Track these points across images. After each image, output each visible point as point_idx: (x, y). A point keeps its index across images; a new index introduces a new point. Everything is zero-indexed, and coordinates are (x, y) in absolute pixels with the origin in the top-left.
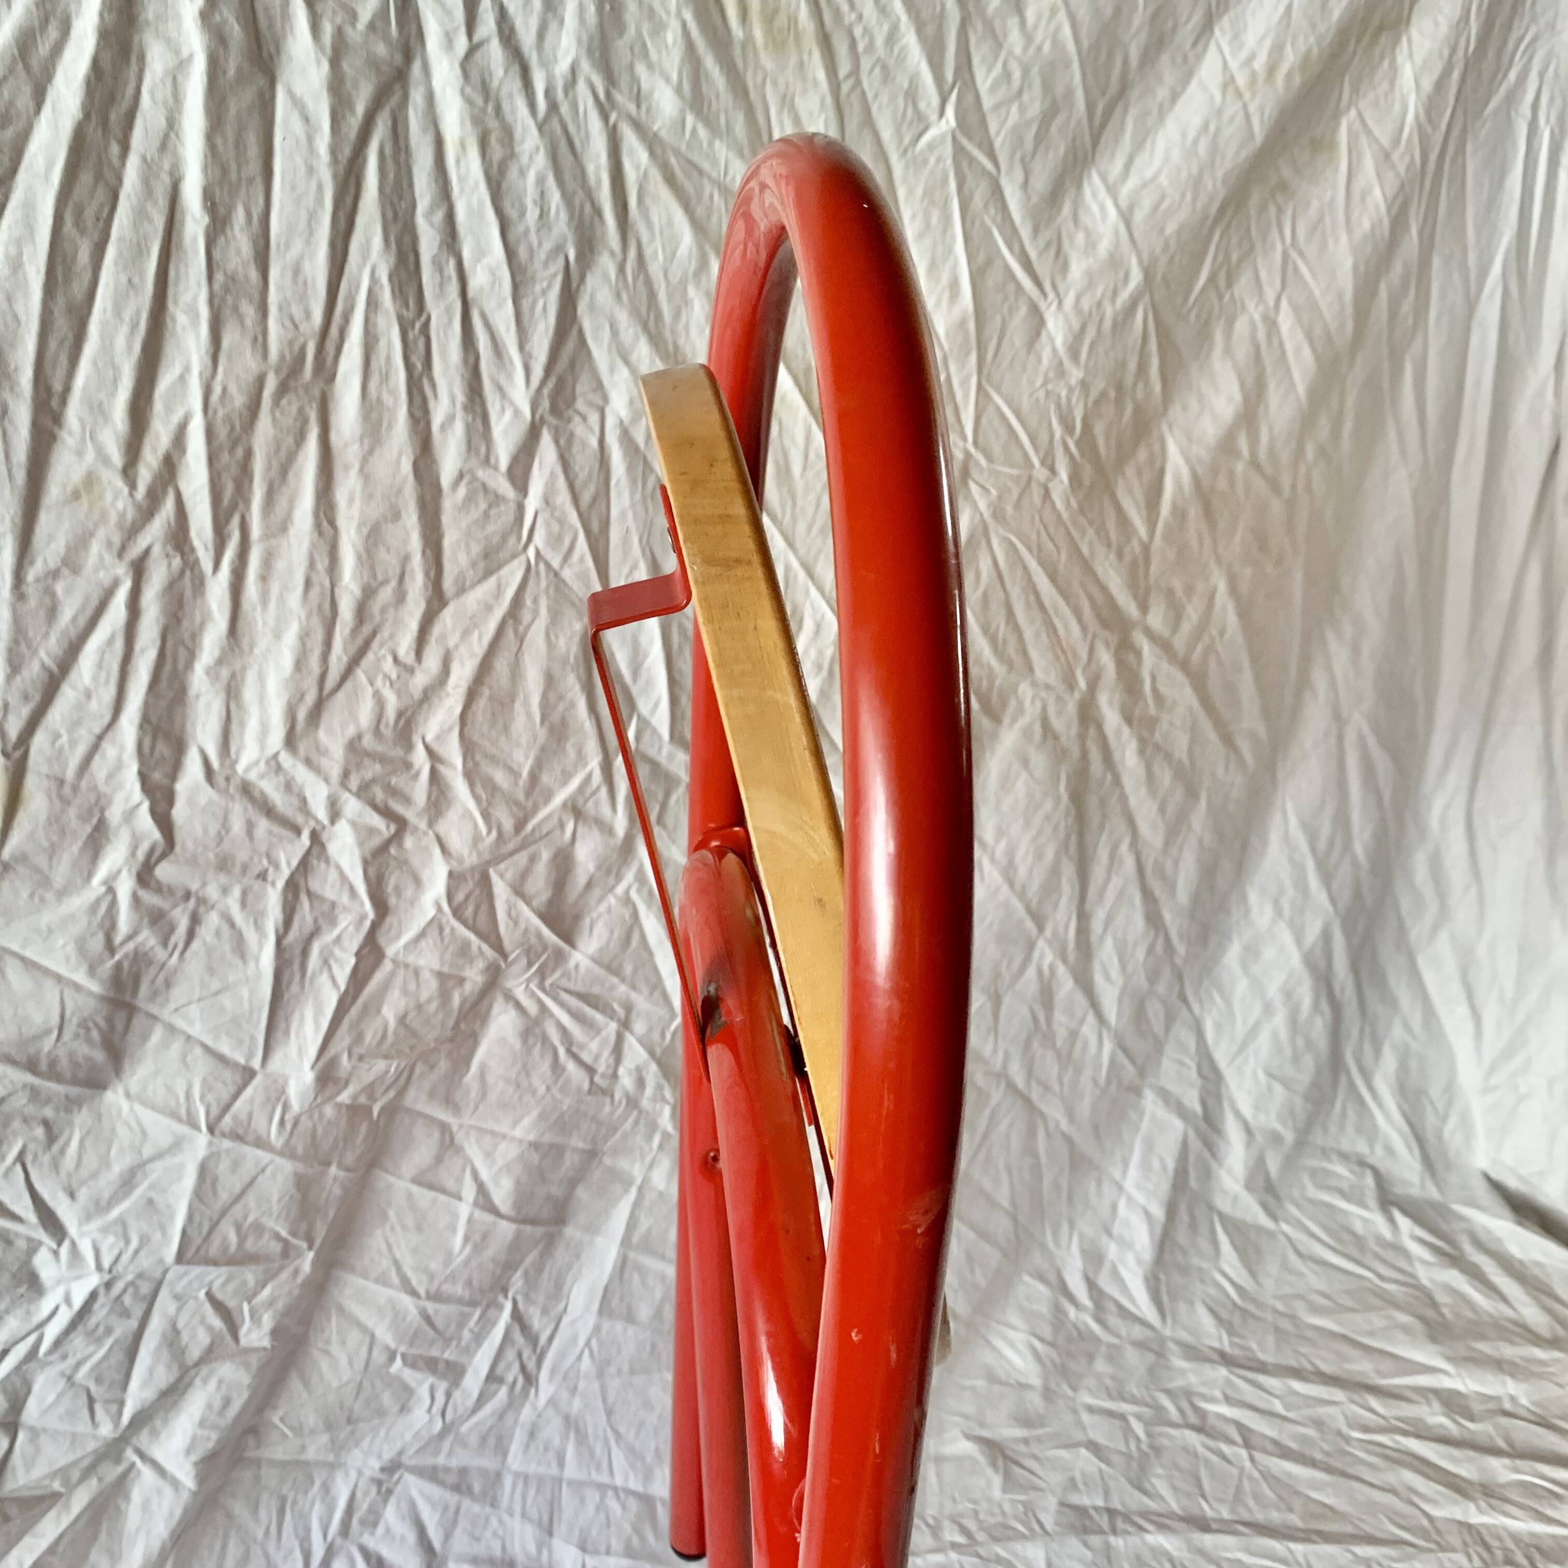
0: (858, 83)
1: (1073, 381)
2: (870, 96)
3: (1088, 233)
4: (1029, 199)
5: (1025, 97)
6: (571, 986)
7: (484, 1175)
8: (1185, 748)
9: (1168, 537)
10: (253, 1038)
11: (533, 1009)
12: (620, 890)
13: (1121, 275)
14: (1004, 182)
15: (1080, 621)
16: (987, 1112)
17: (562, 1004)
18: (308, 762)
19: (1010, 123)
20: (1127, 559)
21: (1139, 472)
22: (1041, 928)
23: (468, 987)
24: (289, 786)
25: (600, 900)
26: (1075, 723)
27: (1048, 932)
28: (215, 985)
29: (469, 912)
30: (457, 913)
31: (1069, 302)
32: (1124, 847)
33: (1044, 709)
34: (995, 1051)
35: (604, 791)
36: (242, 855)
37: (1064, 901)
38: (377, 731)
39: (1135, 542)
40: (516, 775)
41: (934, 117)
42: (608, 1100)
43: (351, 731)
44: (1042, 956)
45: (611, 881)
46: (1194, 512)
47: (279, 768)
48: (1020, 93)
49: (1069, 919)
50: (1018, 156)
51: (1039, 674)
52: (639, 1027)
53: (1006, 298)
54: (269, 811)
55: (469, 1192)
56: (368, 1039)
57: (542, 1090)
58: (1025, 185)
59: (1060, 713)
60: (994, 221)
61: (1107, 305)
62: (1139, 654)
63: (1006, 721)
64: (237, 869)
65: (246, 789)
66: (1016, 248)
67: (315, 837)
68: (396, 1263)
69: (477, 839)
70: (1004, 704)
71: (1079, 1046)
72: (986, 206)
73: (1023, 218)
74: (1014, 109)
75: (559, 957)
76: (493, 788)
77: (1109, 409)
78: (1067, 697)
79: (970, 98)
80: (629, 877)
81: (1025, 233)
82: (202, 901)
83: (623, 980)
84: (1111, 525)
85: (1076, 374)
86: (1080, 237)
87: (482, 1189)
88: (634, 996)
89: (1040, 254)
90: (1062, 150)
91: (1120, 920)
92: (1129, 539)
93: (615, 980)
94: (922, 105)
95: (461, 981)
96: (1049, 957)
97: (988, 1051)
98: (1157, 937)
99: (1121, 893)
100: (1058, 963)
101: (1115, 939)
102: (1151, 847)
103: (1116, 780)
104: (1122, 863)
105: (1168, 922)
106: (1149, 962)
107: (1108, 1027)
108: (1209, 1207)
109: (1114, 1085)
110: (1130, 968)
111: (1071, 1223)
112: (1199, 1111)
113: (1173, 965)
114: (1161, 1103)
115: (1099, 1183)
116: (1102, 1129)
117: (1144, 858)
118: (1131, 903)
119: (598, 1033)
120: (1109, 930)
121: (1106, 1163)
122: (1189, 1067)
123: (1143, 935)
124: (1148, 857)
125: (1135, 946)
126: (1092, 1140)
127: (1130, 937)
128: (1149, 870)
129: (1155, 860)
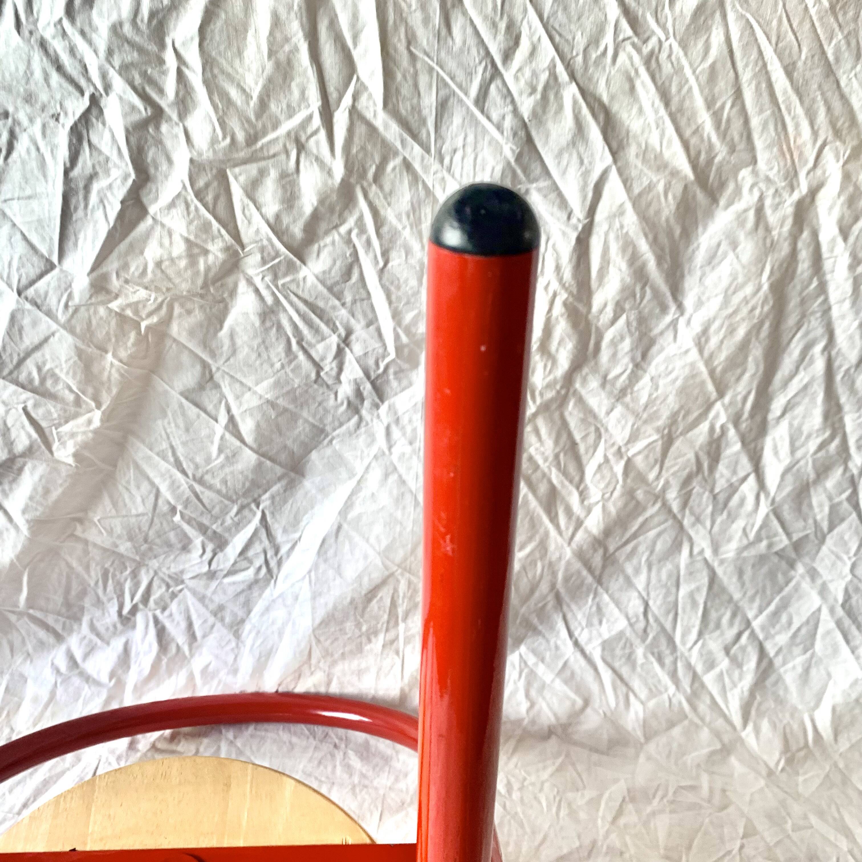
6: (300, 293)
7: (235, 411)
10: (51, 239)
11: (269, 300)
12: (343, 229)
15: (812, 124)
17: (291, 303)
18: (83, 33)
22: (721, 394)
23: (211, 258)
24: (72, 51)
25: (327, 233)
27: (727, 399)
28: (28, 192)
29: (210, 198)
30: (198, 194)
32: (818, 348)
33: (761, 199)
34: (658, 477)
35: (322, 134)
36: (44, 97)
37: (747, 376)
38: (134, 22)
40: (248, 97)
42: (332, 396)
43: (114, 18)
44: (717, 416)
45: (335, 220)
47: (64, 34)
49: (749, 393)
51: (762, 165)
52: (358, 348)
54: (60, 68)
55: (223, 418)
56: (132, 269)
57: (278, 365)
59: (776, 207)
63: (722, 202)
64: (38, 106)
65: (43, 45)
67: (94, 100)
68: (172, 447)
69: (214, 141)
70: (722, 185)
75: (291, 268)
76: (229, 102)
80: (351, 222)
82: (16, 122)
83: (343, 304)
87: (232, 419)
88: (352, 321)
91: (799, 412)
93: (337, 303)
95: (206, 252)
96: (723, 419)
97: (651, 476)
98: (832, 438)
99: (805, 387)
100: (731, 427)
101: (791, 425)
102: (845, 359)
103: (823, 288)
104: (812, 361)
105: (849, 428)
106: (819, 455)
107: (767, 495)
108: (829, 675)
109: (764, 543)
110: (799, 454)
111: (700, 634)
112: (840, 599)
113: (846, 469)
114: (808, 579)
115: (734, 615)
116: (747, 576)
117: (836, 364)
118: (813, 400)
119: (323, 339)
120: (788, 416)
121: (744, 604)
122: (844, 563)
123: (818, 431)
124: (840, 367)
125: (809, 436)
126: (735, 579)
127: (806, 429)
128: (838, 378)
129: (847, 371)
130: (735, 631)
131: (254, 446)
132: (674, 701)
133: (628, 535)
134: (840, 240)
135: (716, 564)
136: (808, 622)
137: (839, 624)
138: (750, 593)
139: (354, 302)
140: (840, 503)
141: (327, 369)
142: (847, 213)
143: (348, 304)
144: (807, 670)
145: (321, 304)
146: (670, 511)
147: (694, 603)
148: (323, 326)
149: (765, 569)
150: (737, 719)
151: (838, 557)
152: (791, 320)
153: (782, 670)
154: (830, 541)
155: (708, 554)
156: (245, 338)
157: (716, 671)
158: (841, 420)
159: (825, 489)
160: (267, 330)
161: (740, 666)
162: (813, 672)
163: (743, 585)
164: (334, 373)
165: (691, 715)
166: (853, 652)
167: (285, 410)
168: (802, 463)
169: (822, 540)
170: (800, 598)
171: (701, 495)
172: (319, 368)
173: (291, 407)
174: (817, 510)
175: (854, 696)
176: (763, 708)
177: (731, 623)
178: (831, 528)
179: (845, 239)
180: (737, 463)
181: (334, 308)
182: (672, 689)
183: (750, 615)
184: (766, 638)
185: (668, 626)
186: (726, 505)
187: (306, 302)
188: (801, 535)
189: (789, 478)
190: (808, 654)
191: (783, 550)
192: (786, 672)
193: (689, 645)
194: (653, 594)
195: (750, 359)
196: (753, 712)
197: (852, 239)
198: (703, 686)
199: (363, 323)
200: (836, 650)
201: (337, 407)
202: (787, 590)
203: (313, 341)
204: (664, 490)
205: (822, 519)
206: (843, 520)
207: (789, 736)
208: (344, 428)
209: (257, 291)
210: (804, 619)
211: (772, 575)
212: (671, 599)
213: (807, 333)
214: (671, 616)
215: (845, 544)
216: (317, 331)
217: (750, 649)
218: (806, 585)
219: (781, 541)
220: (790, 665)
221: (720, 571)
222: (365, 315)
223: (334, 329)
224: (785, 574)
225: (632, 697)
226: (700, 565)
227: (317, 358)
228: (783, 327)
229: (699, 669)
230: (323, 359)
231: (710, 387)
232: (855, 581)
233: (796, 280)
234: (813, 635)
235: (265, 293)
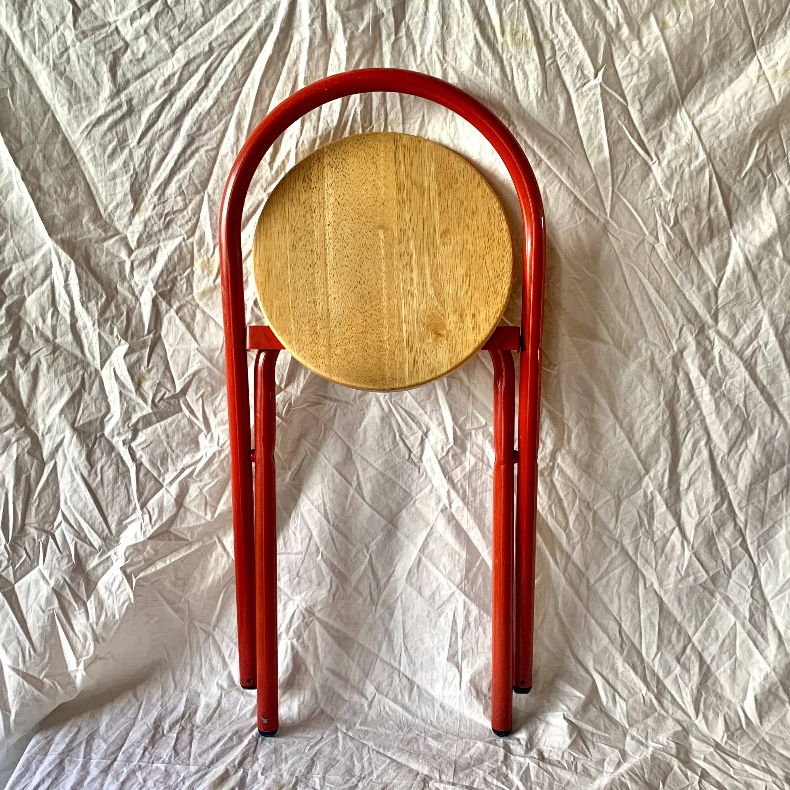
0: (555, 61)
1: (668, 200)
2: (561, 67)
3: (677, 134)
4: (643, 116)
5: (641, 74)
8: (742, 400)
9: (730, 287)
11: (387, 409)
13: (694, 154)
14: (630, 108)
15: (674, 316)
16: (609, 559)
17: (398, 412)
19: (632, 83)
20: (704, 291)
21: (713, 251)
22: (647, 471)
26: (670, 367)
27: (651, 474)
31: (664, 163)
32: (703, 443)
33: (652, 355)
37: (662, 460)
39: (709, 284)
41: (592, 77)
44: (647, 486)
46: (746, 277)
48: (638, 71)
49: (665, 471)
50: (637, 97)
51: (650, 337)
52: (432, 439)
53: (629, 156)
55: (355, 484)
58: (641, 110)
59: (661, 360)
60: (623, 123)
61: (685, 166)
62: (712, 343)
63: (631, 357)
66: (636, 136)
70: (630, 348)
71: (669, 545)
72: (619, 116)
73: (640, 125)
74: (635, 78)
77: (692, 217)
78: (666, 352)
79: (612, 71)
81: (641, 131)
84: (694, 274)
85: (669, 196)
86: (672, 136)
87: (359, 484)
89: (649, 141)
90: (662, 97)
91: (699, 484)
92: (705, 282)
94: (586, 72)
96: (651, 487)
97: (611, 526)
98: (722, 502)
99: (699, 468)
100: (657, 493)
101: (695, 494)
102: (720, 449)
103: (698, 406)
104: (700, 452)
105: (732, 496)
106: (716, 514)
107: (688, 542)
108: (749, 673)
109: (691, 578)
110: (704, 513)
111: (658, 648)
112: (747, 616)
113: (736, 524)
114: (724, 604)
115: (679, 633)
116: (684, 603)
117: (715, 454)
118: (706, 477)
119: (414, 434)
120: (692, 488)
121: (685, 624)
122: (746, 591)
123: (713, 497)
124: (718, 455)
125: (707, 502)
126: (676, 605)
127: (705, 496)
128: (718, 462)
129: (723, 458)
130: (681, 645)
131: (370, 503)
132: (647, 698)
133: (602, 570)
134: (702, 378)
135: (662, 594)
136: (729, 635)
137: (749, 634)
138: (688, 615)
139: (432, 411)
140: (736, 548)
141: (414, 452)
142: (703, 363)
143: (429, 412)
144: (734, 672)
145: (414, 412)
146: (627, 554)
147: (652, 624)
148: (414, 426)
149: (695, 597)
150: (691, 711)
151: (741, 586)
152: (683, 425)
153: (717, 673)
154: (734, 576)
155: (656, 586)
156: (372, 433)
157: (673, 675)
158: (726, 489)
159: (725, 539)
160: (383, 428)
161: (688, 671)
162: (738, 671)
163: (682, 609)
164: (418, 455)
165: (659, 708)
166: (761, 654)
167: (390, 479)
168: (706, 519)
169: (730, 576)
170: (721, 618)
171: (645, 543)
172: (410, 452)
173: (393, 477)
174: (722, 554)
175: (767, 686)
176: (708, 702)
177: (678, 640)
178: (734, 567)
179: (705, 377)
180: (665, 519)
181: (420, 415)
182: (644, 690)
183: (690, 632)
184: (703, 650)
185: (636, 642)
186: (663, 551)
187: (406, 411)
188: (715, 571)
189: (700, 529)
190: (733, 659)
191: (705, 582)
192: (720, 674)
193: (652, 656)
194: (623, 618)
195: (662, 449)
196: (702, 706)
197: (708, 377)
198: (665, 688)
199: (436, 423)
200: (750, 655)
201: (419, 478)
202: (712, 613)
203: (408, 435)
204: (621, 536)
205: (727, 559)
206: (740, 560)
207: (728, 720)
208: (423, 492)
209: (381, 404)
210: (726, 633)
211: (700, 601)
212: (636, 621)
213: (694, 434)
214: (637, 635)
215: (745, 577)
216: (411, 428)
217: (693, 657)
218: (723, 608)
219: (703, 576)
220: (722, 669)
221: (665, 599)
222: (437, 419)
223: (420, 428)
224: (709, 601)
225: (617, 697)
226: (652, 595)
227: (409, 446)
228: (679, 430)
229: (661, 675)
230: (413, 446)
231: (640, 466)
232: (755, 602)
233: (681, 401)
234: (734, 646)
235: (384, 405)
